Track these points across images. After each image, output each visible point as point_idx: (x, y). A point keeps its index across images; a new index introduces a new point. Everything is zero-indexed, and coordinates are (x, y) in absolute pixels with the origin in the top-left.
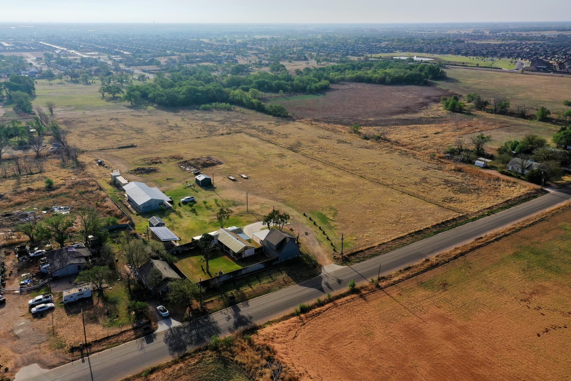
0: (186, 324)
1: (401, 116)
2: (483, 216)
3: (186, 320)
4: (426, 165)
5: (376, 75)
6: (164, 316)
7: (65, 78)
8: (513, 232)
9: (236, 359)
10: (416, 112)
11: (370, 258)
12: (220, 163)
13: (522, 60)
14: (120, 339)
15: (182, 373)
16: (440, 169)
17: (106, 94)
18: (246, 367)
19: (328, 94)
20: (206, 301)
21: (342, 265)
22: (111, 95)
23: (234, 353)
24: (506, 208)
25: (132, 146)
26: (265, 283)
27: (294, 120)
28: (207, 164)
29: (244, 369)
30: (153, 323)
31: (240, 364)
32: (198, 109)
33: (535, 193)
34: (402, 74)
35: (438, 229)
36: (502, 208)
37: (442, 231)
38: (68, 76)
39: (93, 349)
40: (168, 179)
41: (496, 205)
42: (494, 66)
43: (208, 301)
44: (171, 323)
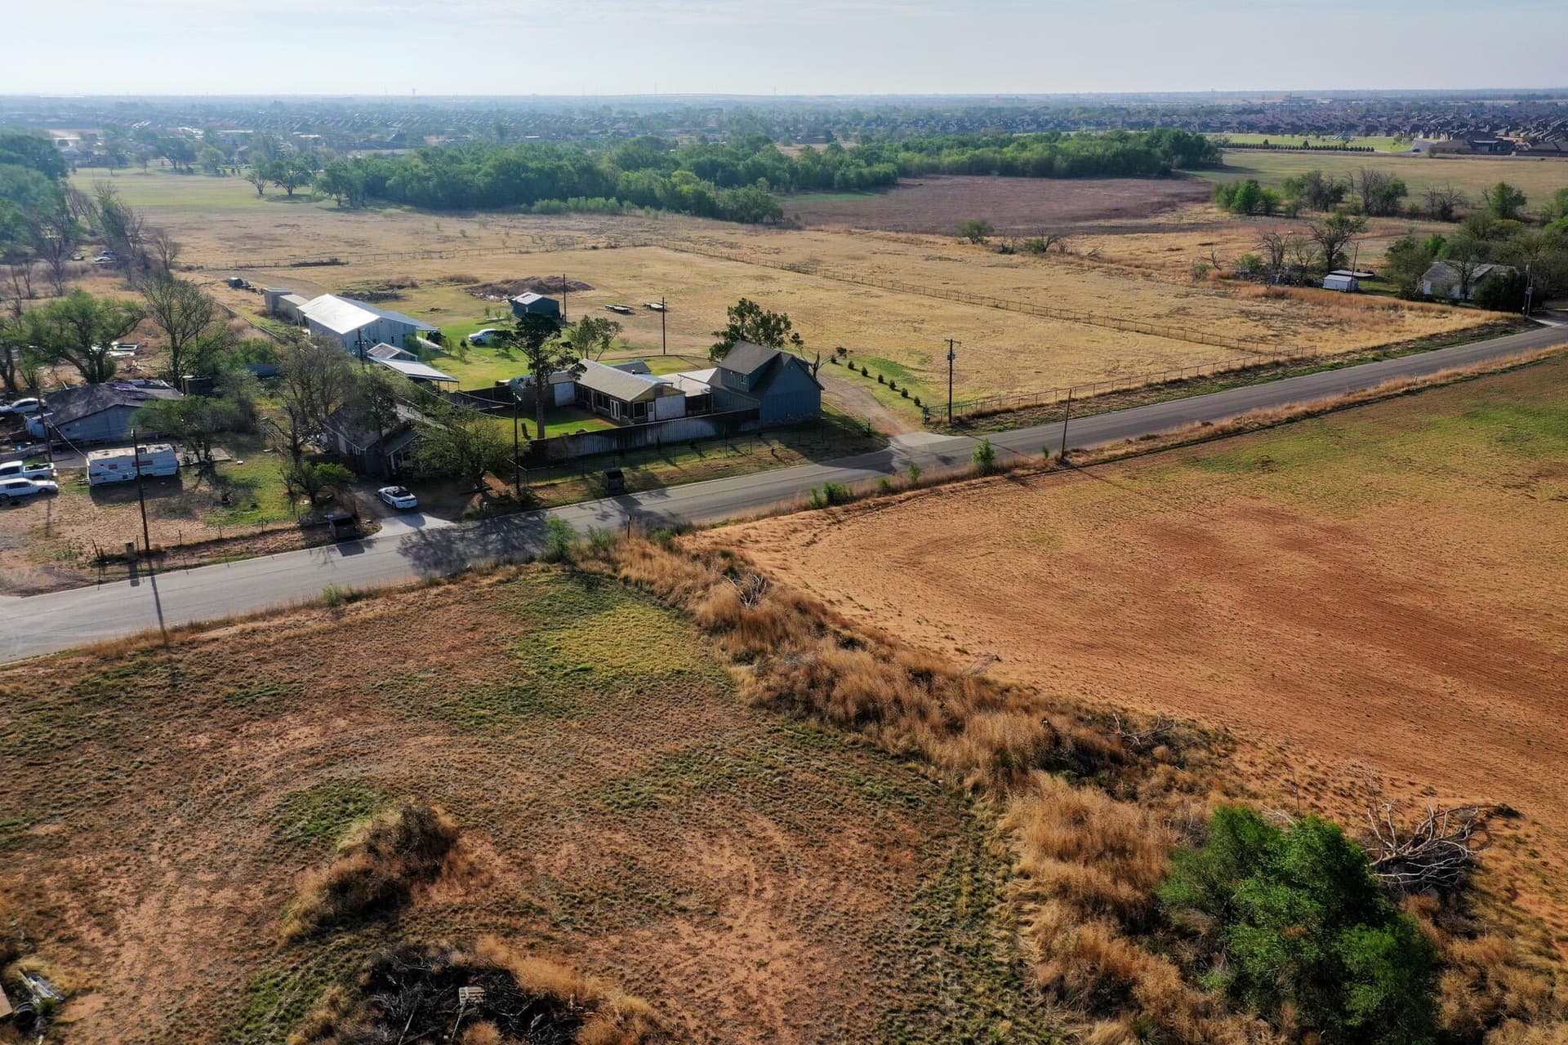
0: (470, 524)
1: (1102, 222)
2: (1361, 361)
3: (469, 517)
4: (1183, 290)
5: (1026, 154)
6: (400, 505)
7: (153, 163)
8: (1456, 382)
9: (624, 572)
10: (1146, 217)
11: (1035, 424)
12: (586, 287)
13: (1426, 136)
14: (259, 545)
15: (451, 601)
16: (1224, 295)
17: (270, 187)
18: (654, 587)
19: (893, 192)
20: (534, 484)
21: (950, 434)
22: (283, 191)
23: (619, 562)
24: (1425, 349)
25: (334, 262)
26: (717, 457)
27: (799, 228)
28: (549, 287)
29: (652, 593)
30: (365, 521)
31: (636, 584)
32: (527, 212)
33: (1507, 325)
34: (1099, 151)
35: (1231, 379)
36: (1416, 350)
37: (1246, 384)
38: (166, 160)
39: (167, 563)
40: (433, 310)
41: (1398, 344)
42: (1349, 145)
43: (539, 484)
44: (423, 523)
